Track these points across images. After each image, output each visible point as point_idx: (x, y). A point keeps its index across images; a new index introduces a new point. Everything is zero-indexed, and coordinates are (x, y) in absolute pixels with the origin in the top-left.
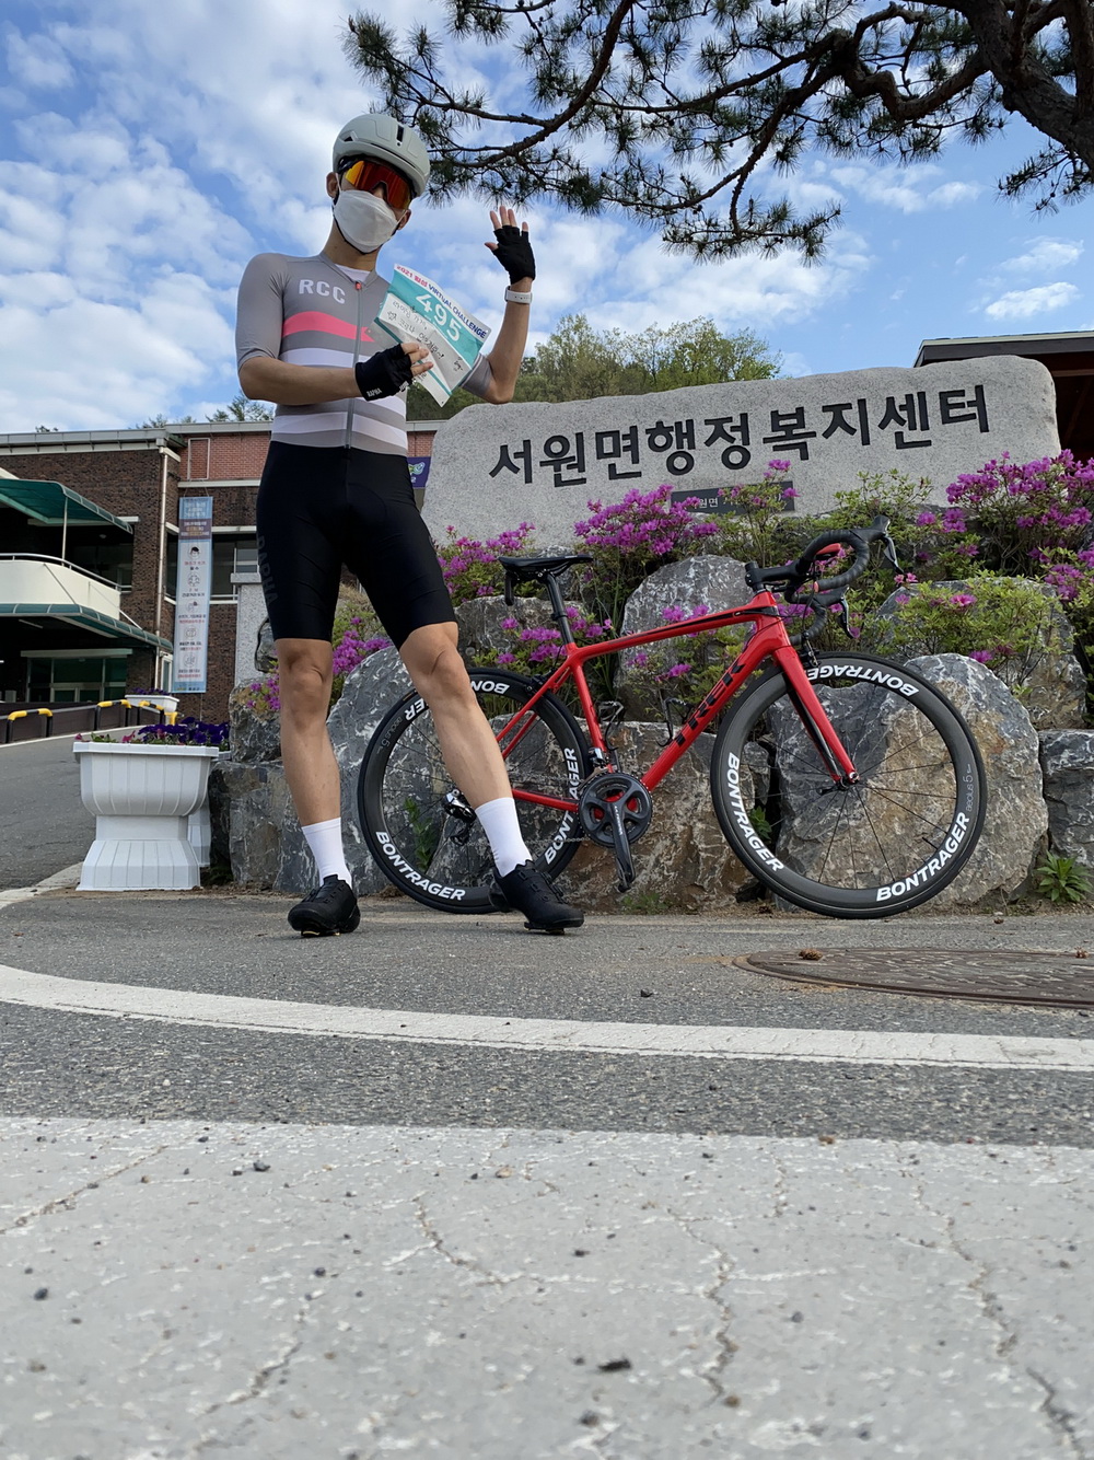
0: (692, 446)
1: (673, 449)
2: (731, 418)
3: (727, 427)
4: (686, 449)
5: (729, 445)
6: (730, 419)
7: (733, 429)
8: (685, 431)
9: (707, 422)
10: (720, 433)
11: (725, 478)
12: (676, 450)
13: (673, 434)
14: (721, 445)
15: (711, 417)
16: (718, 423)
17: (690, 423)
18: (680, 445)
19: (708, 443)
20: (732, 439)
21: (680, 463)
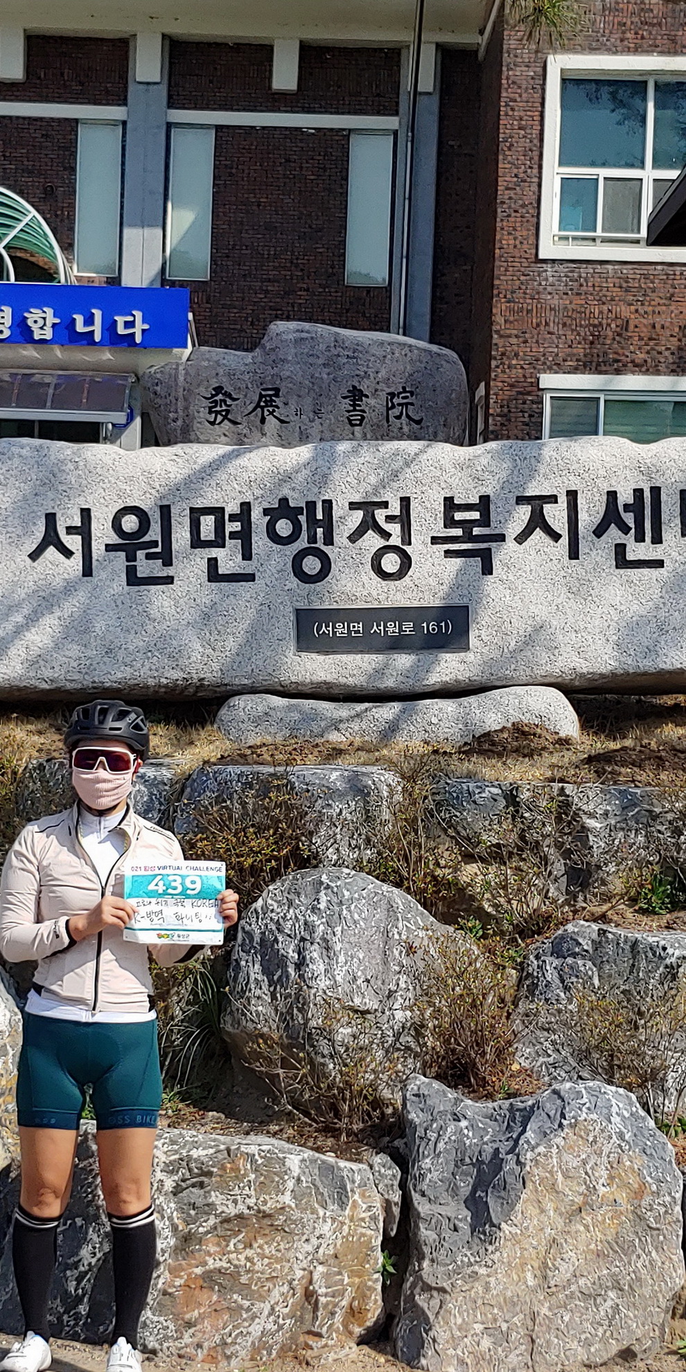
0: (329, 540)
1: (302, 543)
2: (387, 503)
3: (380, 515)
4: (320, 544)
5: (382, 543)
6: (385, 505)
7: (390, 519)
8: (320, 516)
9: (354, 506)
10: (369, 524)
11: (374, 593)
12: (306, 545)
13: (303, 519)
14: (372, 541)
15: (357, 498)
16: (368, 507)
17: (328, 504)
18: (313, 539)
19: (353, 538)
20: (386, 535)
21: (311, 565)
